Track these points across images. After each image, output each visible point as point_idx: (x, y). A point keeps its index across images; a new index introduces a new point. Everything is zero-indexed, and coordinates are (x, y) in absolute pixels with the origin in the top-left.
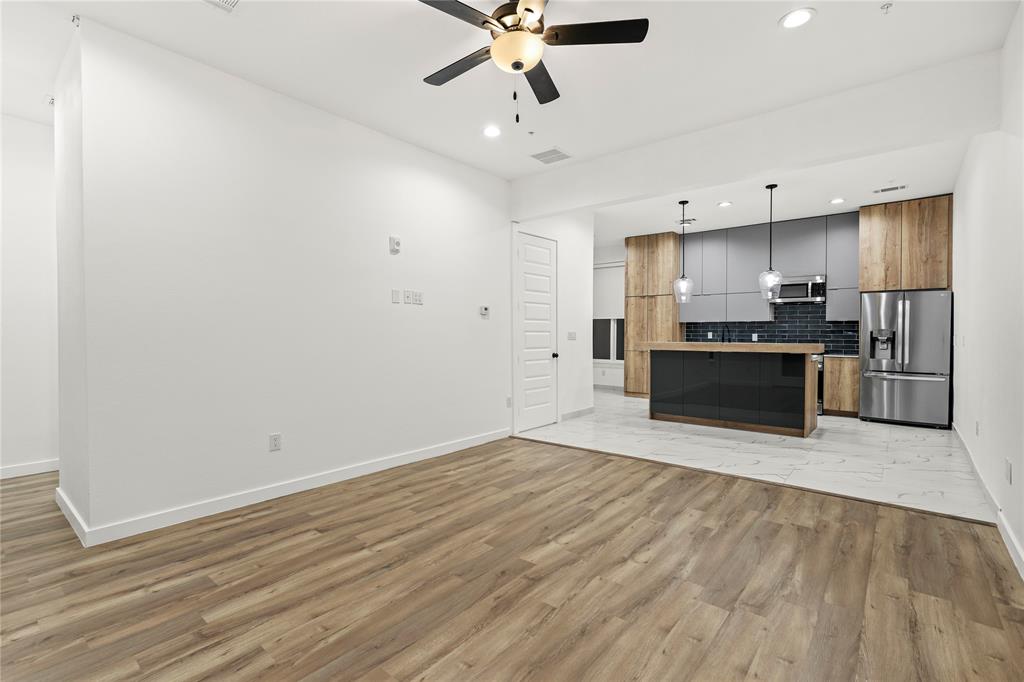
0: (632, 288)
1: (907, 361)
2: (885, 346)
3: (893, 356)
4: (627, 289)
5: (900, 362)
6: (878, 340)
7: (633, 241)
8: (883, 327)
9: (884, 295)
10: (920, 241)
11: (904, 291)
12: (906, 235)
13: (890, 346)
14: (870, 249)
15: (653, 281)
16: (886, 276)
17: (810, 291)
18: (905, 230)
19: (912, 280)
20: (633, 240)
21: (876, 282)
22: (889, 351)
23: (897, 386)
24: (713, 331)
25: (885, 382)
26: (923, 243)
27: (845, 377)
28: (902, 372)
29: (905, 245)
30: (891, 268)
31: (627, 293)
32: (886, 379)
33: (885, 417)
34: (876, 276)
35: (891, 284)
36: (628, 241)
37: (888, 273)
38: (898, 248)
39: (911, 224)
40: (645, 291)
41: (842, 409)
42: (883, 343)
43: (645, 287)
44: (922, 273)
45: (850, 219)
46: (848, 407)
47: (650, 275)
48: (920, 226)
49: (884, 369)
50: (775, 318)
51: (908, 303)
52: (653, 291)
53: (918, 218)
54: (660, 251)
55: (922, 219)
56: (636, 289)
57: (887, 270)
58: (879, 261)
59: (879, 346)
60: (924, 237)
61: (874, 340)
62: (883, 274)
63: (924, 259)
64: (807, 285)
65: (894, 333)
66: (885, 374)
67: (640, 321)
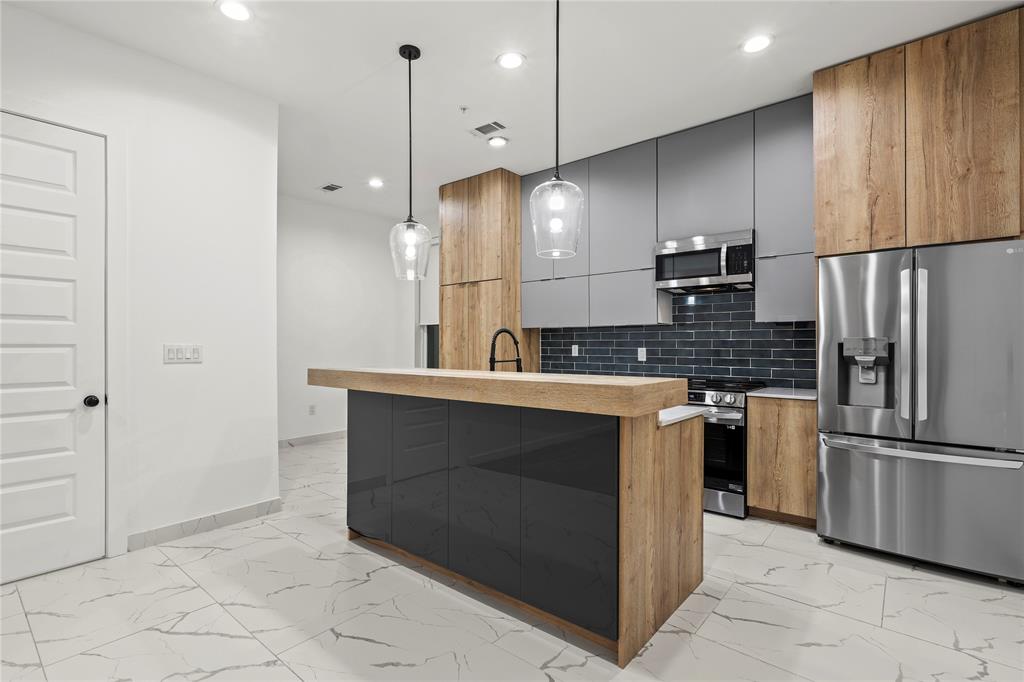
0: (448, 268)
1: (922, 414)
2: (872, 376)
3: (890, 402)
4: (442, 272)
5: (906, 414)
6: (856, 363)
7: (449, 191)
8: (872, 334)
9: (873, 258)
10: (950, 130)
11: (914, 248)
12: (915, 122)
13: (882, 376)
14: (836, 161)
15: (476, 257)
16: (872, 218)
17: (723, 263)
18: (914, 108)
19: (931, 222)
20: (449, 188)
21: (850, 231)
22: (881, 388)
23: (902, 474)
24: (580, 344)
25: (877, 461)
26: (958, 134)
27: (788, 442)
28: (912, 441)
29: (915, 141)
30: (883, 200)
31: (441, 280)
32: (876, 456)
33: (878, 546)
34: (852, 218)
35: (883, 235)
36: (442, 189)
37: (877, 211)
38: (898, 151)
39: (928, 92)
40: (465, 276)
41: (784, 510)
42: (867, 368)
43: (465, 265)
44: (956, 205)
45: (795, 111)
46: (795, 508)
47: (471, 247)
48: (949, 94)
49: (875, 432)
50: (675, 318)
51: (922, 275)
52: (475, 272)
53: (942, 75)
54: (484, 204)
55: (953, 75)
56: (453, 271)
57: (873, 203)
58: (855, 186)
59: (859, 377)
60: (959, 117)
61: (845, 363)
62: (865, 215)
63: (960, 170)
64: (718, 250)
65: (891, 348)
66: (876, 443)
67: (458, 326)
